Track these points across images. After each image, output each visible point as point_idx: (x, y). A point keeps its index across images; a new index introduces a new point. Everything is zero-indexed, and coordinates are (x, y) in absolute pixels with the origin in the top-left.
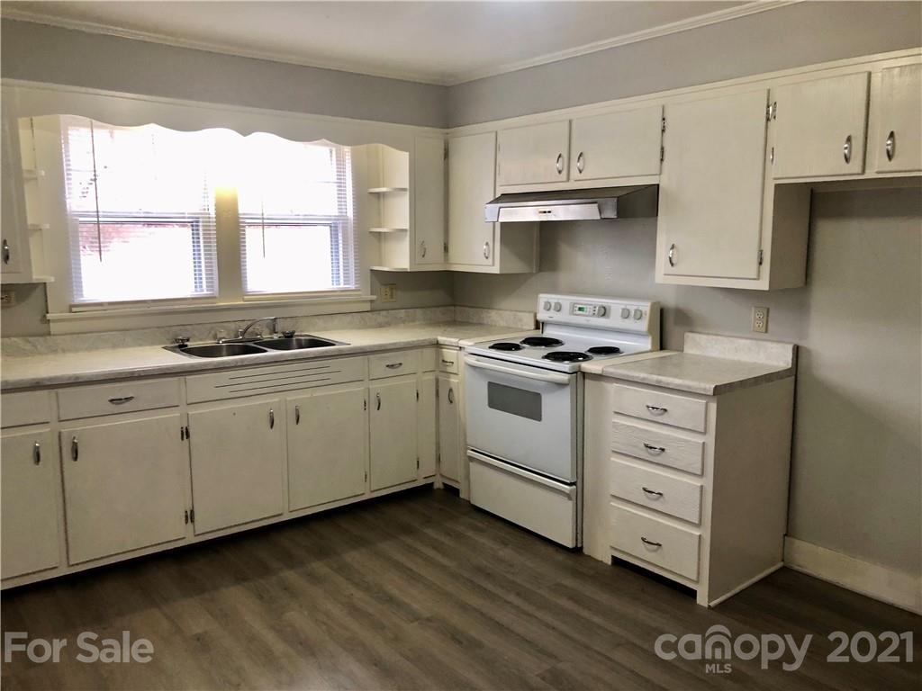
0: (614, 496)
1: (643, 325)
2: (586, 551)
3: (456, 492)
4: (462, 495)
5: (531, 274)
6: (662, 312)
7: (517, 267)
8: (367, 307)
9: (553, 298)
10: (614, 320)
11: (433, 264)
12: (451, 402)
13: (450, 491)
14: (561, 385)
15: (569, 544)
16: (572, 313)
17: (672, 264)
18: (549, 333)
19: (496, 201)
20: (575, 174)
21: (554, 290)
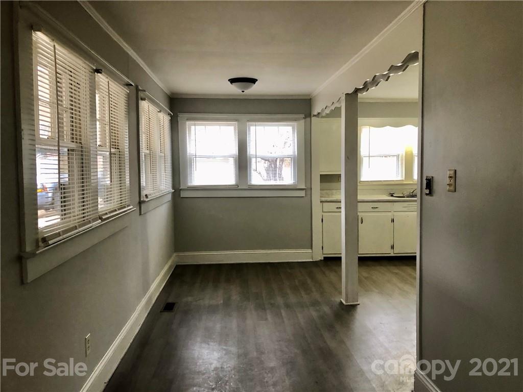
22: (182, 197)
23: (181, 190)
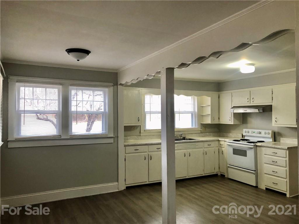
0: (265, 173)
1: (270, 136)
2: (259, 187)
3: (224, 176)
4: (226, 176)
5: (241, 125)
6: (274, 133)
7: (237, 123)
8: (200, 132)
9: (247, 130)
10: (263, 135)
11: (216, 122)
12: (223, 154)
13: (223, 176)
14: (251, 148)
15: (254, 185)
16: (252, 133)
17: (276, 122)
18: (246, 138)
19: (232, 108)
20: (252, 102)
21: (247, 128)
22: (9, 148)
23: (8, 141)
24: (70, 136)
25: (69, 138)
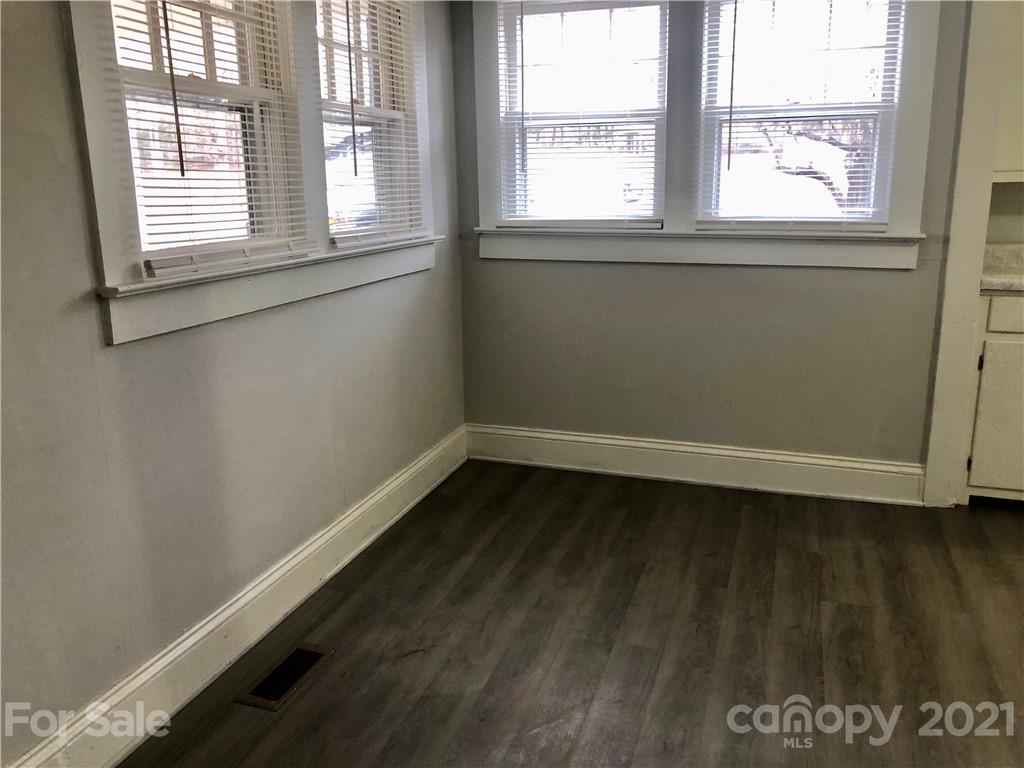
22: (484, 259)
23: (481, 234)
24: (698, 222)
25: (692, 231)
